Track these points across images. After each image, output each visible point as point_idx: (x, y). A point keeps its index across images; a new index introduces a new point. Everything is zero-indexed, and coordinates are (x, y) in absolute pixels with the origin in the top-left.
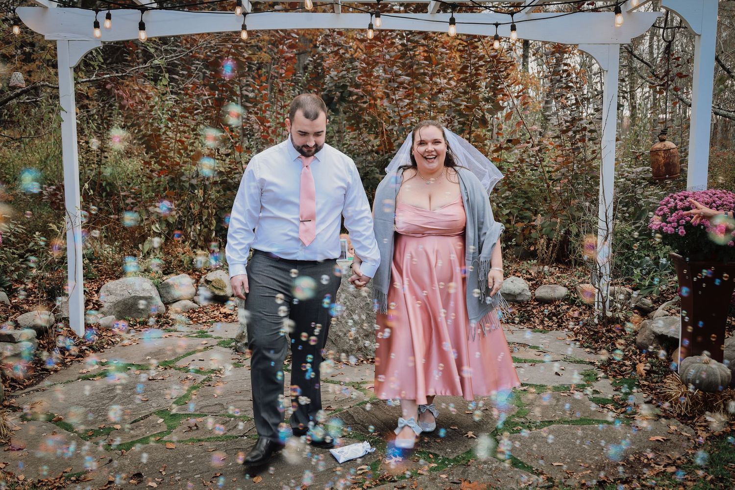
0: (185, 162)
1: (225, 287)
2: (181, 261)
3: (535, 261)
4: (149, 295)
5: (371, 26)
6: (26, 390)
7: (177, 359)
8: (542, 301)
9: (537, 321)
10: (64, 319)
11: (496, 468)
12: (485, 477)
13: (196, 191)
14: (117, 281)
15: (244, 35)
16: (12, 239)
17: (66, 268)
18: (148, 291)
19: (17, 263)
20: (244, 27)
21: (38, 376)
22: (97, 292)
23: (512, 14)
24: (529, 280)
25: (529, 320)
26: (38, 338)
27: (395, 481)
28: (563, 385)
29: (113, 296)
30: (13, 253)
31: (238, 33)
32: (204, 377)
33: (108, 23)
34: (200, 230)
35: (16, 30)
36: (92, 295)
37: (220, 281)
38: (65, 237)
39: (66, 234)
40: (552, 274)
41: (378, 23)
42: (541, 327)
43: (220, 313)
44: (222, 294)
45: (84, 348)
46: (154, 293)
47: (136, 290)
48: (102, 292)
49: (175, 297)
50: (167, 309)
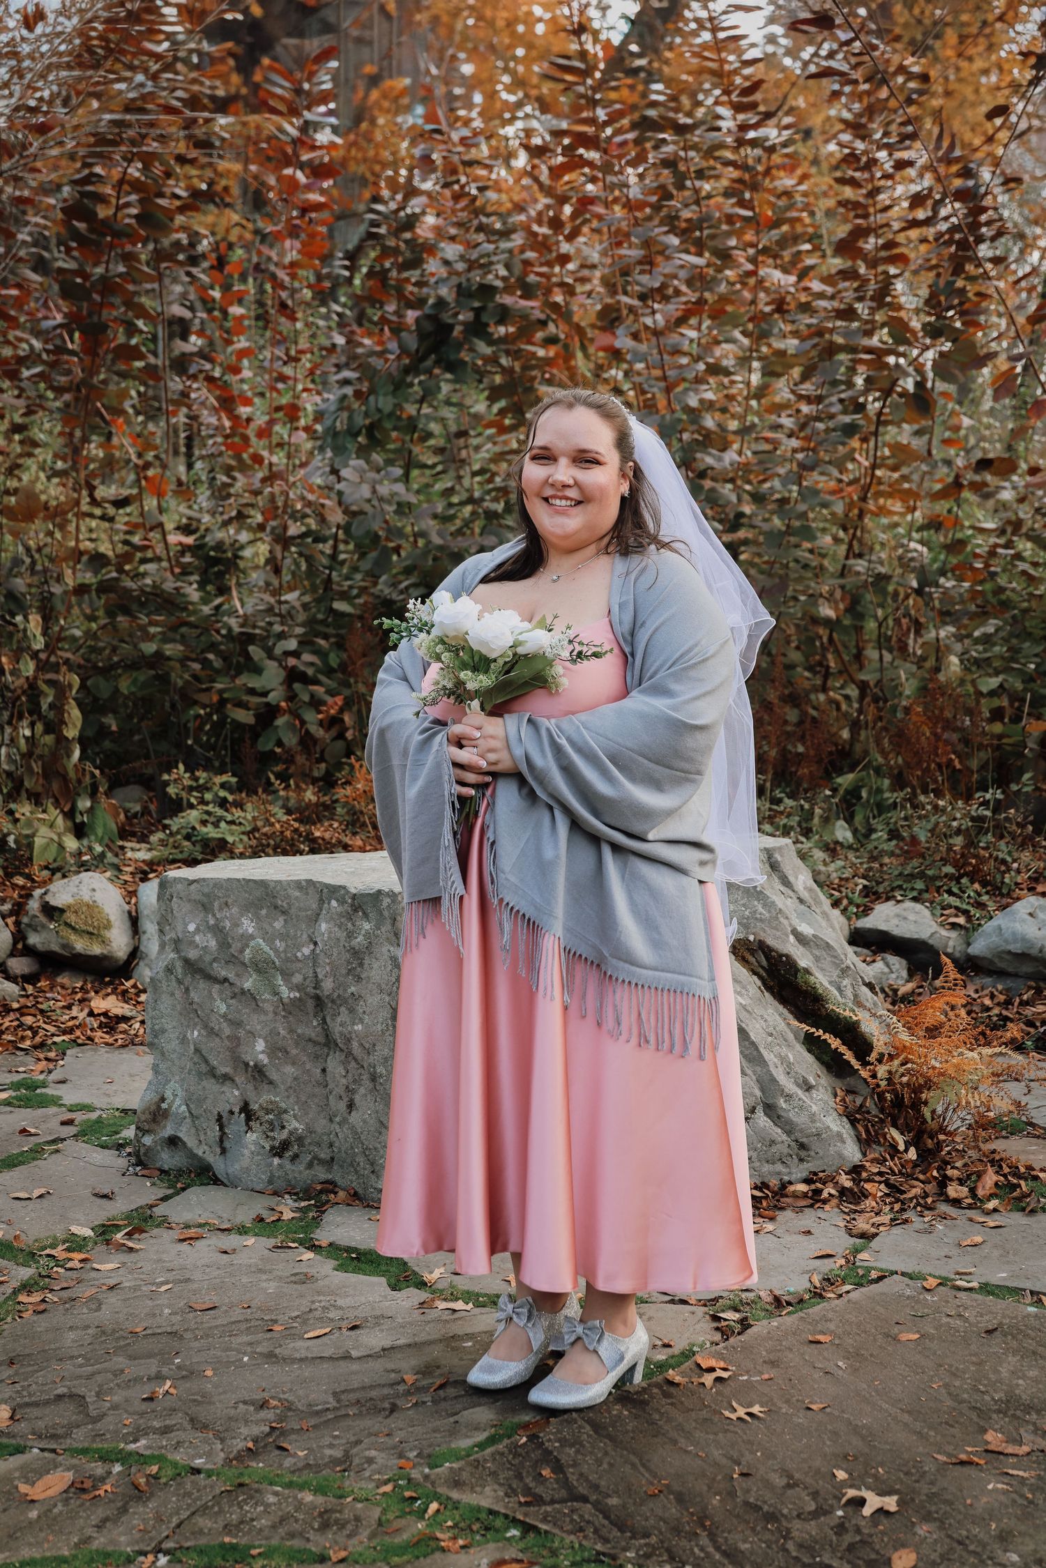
1: (108, 926)
13: (19, 618)
32: (25, 1273)
34: (31, 740)
37: (92, 907)
43: (91, 1014)
44: (97, 950)
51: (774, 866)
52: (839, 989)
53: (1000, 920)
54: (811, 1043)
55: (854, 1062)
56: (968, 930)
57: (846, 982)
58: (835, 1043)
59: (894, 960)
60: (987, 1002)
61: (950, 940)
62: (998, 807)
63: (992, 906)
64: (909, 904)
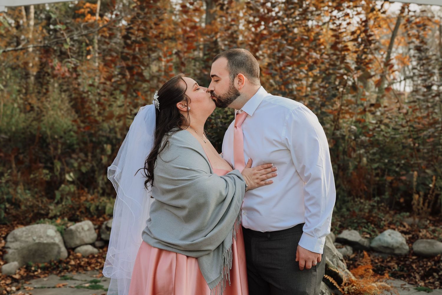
2: (86, 208)
3: (408, 214)
4: (52, 241)
8: (421, 256)
9: (418, 276)
18: (52, 238)
22: (5, 238)
24: (406, 233)
25: (409, 276)
29: (18, 243)
42: (422, 284)
46: (58, 239)
47: (41, 237)
48: (9, 238)
49: (78, 242)
50: (69, 254)
52: (332, 262)
53: (380, 236)
55: (337, 286)
56: (371, 239)
57: (334, 260)
58: (331, 280)
59: (349, 248)
60: (377, 261)
61: (365, 242)
62: (378, 202)
63: (377, 232)
64: (353, 231)
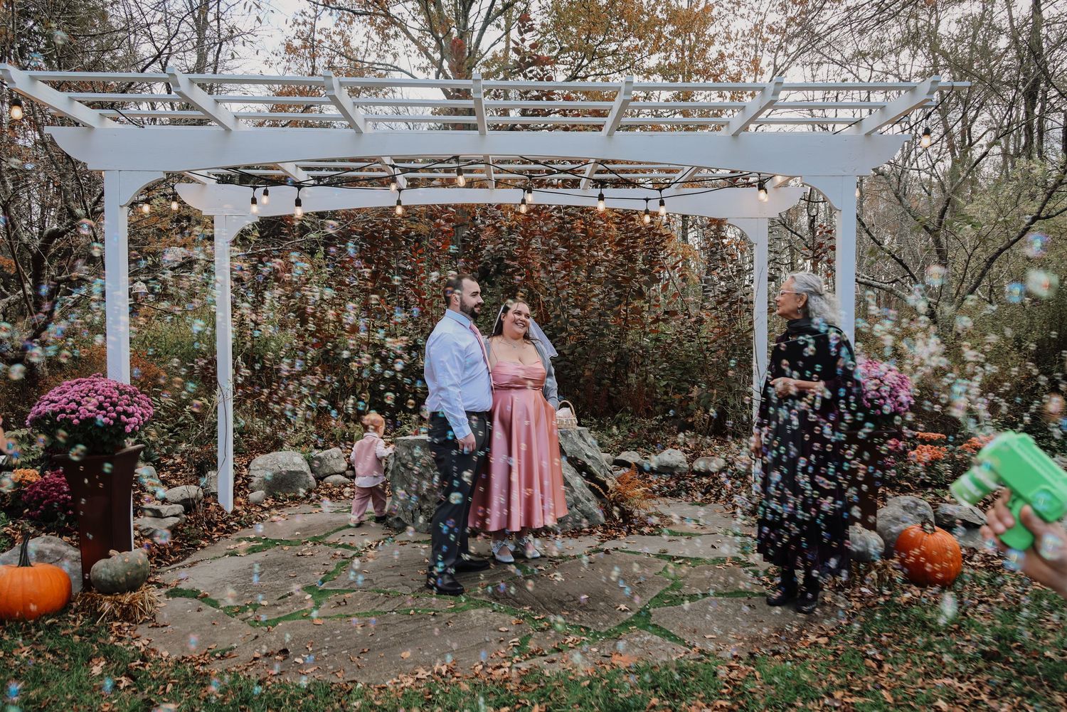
0: (339, 335)
2: (333, 435)
3: (693, 433)
4: (299, 469)
5: (523, 202)
6: (172, 566)
7: (327, 535)
8: (700, 474)
9: (695, 494)
10: (213, 494)
11: (648, 641)
12: (637, 650)
14: (268, 456)
15: (399, 210)
16: (162, 413)
17: (216, 442)
18: (299, 465)
19: (166, 437)
20: (399, 203)
21: (185, 552)
22: (247, 466)
23: (660, 190)
24: (685, 452)
25: (687, 494)
26: (185, 513)
27: (545, 655)
28: (718, 559)
29: (263, 471)
30: (163, 427)
31: (393, 208)
32: (354, 552)
33: (265, 199)
35: (175, 206)
36: (242, 470)
38: (216, 412)
39: (216, 408)
40: (710, 446)
41: (530, 198)
42: (699, 500)
45: (232, 523)
46: (305, 468)
47: (287, 465)
48: (252, 466)
49: (327, 471)
50: (318, 484)
51: (581, 435)
52: (600, 472)
53: (660, 456)
54: (591, 488)
55: (603, 493)
57: (603, 471)
58: (597, 487)
62: (661, 421)
63: (657, 451)
64: (632, 452)
